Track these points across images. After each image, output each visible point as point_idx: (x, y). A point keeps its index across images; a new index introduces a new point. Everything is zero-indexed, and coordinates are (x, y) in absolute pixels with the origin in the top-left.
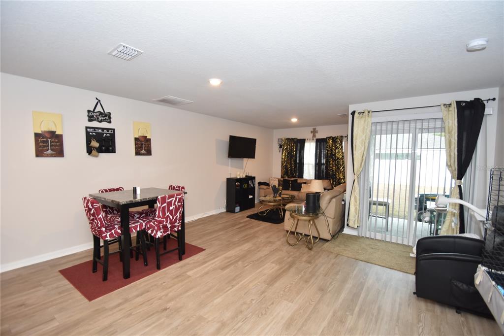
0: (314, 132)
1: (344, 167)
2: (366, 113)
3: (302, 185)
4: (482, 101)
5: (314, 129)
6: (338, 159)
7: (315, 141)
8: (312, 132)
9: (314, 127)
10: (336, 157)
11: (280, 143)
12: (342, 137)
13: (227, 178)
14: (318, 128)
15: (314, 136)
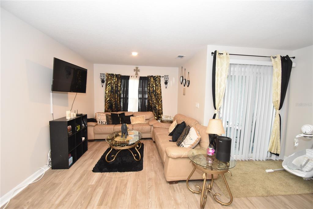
0: (137, 70)
1: (161, 101)
2: (225, 55)
3: (131, 118)
4: (289, 58)
5: (137, 68)
6: (158, 94)
7: (138, 78)
8: (135, 70)
9: (137, 66)
10: (156, 93)
11: (103, 78)
12: (160, 76)
13: (50, 122)
14: (140, 68)
15: (137, 74)
